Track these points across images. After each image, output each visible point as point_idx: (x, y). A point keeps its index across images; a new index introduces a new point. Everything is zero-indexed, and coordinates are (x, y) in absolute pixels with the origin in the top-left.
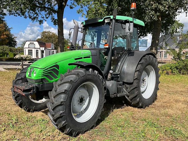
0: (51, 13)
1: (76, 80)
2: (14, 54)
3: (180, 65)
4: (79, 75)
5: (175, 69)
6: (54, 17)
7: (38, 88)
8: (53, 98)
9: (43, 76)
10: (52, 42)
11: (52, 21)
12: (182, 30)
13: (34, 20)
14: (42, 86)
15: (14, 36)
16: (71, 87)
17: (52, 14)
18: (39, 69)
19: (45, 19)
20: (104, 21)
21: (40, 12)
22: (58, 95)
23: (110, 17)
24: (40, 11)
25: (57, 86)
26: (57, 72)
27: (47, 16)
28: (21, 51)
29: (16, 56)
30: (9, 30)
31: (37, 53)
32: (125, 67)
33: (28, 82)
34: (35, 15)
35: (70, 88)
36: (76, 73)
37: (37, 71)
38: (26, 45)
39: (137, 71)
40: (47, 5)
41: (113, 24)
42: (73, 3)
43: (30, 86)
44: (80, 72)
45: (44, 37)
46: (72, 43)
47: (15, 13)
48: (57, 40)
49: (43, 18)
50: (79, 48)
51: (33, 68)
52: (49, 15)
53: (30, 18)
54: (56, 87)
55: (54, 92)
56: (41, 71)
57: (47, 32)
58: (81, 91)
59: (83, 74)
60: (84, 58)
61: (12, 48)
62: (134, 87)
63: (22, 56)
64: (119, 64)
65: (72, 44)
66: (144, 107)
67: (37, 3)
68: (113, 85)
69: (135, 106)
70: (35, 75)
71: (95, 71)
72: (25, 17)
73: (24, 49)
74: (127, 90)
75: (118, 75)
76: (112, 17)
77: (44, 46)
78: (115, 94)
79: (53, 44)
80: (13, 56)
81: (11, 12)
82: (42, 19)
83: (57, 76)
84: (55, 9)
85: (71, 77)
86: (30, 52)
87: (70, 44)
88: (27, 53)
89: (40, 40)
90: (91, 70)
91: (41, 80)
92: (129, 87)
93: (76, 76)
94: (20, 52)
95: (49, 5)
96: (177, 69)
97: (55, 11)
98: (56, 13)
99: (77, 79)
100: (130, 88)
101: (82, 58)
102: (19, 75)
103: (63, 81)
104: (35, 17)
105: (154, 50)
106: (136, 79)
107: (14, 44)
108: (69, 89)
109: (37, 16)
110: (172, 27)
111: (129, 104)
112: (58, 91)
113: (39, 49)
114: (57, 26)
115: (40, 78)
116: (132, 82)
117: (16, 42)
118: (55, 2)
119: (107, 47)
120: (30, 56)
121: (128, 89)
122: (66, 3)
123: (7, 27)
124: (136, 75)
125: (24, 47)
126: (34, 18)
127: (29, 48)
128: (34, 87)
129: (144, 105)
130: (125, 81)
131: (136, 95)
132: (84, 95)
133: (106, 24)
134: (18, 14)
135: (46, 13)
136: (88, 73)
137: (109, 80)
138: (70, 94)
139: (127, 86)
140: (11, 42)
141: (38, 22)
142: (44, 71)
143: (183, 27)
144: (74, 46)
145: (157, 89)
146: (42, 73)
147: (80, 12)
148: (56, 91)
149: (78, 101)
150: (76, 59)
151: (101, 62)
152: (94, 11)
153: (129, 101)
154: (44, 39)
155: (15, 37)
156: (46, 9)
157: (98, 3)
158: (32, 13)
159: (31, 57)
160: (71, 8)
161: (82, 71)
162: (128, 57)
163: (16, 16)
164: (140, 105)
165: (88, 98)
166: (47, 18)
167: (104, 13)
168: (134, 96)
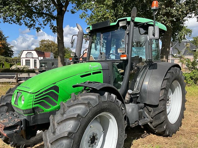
0: (50, 19)
1: (85, 113)
2: (10, 64)
3: (195, 75)
4: (90, 104)
5: (190, 80)
6: (53, 24)
7: (28, 122)
8: (49, 145)
9: (34, 104)
10: (52, 51)
11: (51, 29)
12: (190, 36)
13: (31, 27)
14: (33, 118)
15: (10, 45)
16: (78, 125)
17: (51, 21)
18: (29, 94)
19: (43, 26)
20: (118, 24)
21: (37, 19)
22: (57, 140)
23: (126, 19)
24: (37, 17)
25: (56, 124)
26: (56, 97)
27: (45, 23)
28: (18, 61)
29: (12, 67)
30: (5, 39)
31: (35, 63)
32: (146, 83)
33: (14, 111)
34: (32, 22)
35: (77, 127)
36: (86, 102)
37: (26, 96)
38: (24, 55)
39: (163, 89)
40: (45, 11)
41: (132, 27)
42: (74, 7)
43: (16, 120)
44: (91, 99)
45: (43, 46)
46: (75, 53)
47: (9, 21)
48: (57, 49)
49: (41, 25)
50: (85, 60)
51: (20, 92)
52: (48, 21)
53: (26, 25)
54: (54, 125)
55: (52, 134)
56: (33, 97)
57: (46, 41)
58: (92, 126)
59: (96, 102)
60: (94, 73)
61: (8, 58)
62: (160, 111)
63: (19, 66)
64: (138, 79)
65: (75, 55)
66: (171, 135)
67: (34, 8)
68: (133, 110)
69: (159, 134)
70: (23, 102)
71: (112, 94)
72: (20, 24)
73: (21, 59)
74: (149, 115)
75: (137, 94)
76: (129, 19)
77: (43, 55)
78: (135, 122)
79: (53, 54)
80: (9, 66)
81: (6, 19)
82: (39, 26)
83: (56, 102)
84: (54, 15)
85: (78, 108)
86: (28, 62)
87: (72, 55)
88: (24, 64)
89: (38, 49)
90: (106, 94)
91: (31, 110)
92: (152, 111)
93: (86, 106)
94: (16, 63)
95: (47, 11)
96: (192, 79)
97: (54, 18)
98: (55, 20)
99: (87, 111)
100: (154, 111)
101: (90, 74)
102: (4, 99)
103: (65, 115)
104: (32, 24)
105: (165, 58)
106: (163, 99)
107: (10, 54)
108: (75, 130)
109: (34, 24)
110: (180, 33)
111: (150, 131)
112: (58, 132)
113: (37, 59)
114: (56, 33)
115: (31, 107)
116: (157, 104)
117: (12, 51)
118: (54, 7)
119: (125, 58)
120: (27, 66)
121: (151, 113)
122: (66, 9)
123: (3, 36)
124: (162, 94)
125: (21, 57)
126: (31, 26)
127: (26, 58)
128: (21, 121)
129: (171, 132)
130: (147, 103)
131: (162, 121)
132: (96, 131)
133: (120, 28)
134: (13, 21)
135: (44, 19)
136: (103, 99)
137: (127, 102)
138: (77, 137)
139: (150, 109)
140: (7, 52)
141: (36, 30)
142: (36, 96)
143: (191, 33)
144: (78, 57)
145: (183, 109)
146: (34, 100)
147: (83, 17)
148: (54, 133)
149: (89, 142)
150: (82, 76)
151: (114, 78)
152: (99, 16)
153: (151, 128)
154: (43, 48)
155: (11, 47)
156: (44, 15)
157: (104, 7)
158: (29, 20)
159: (29, 67)
160: (73, 12)
161: (94, 97)
162: (149, 70)
163: (11, 23)
164: (167, 133)
165: (102, 136)
166: (45, 25)
167: (112, 18)
168: (160, 123)
